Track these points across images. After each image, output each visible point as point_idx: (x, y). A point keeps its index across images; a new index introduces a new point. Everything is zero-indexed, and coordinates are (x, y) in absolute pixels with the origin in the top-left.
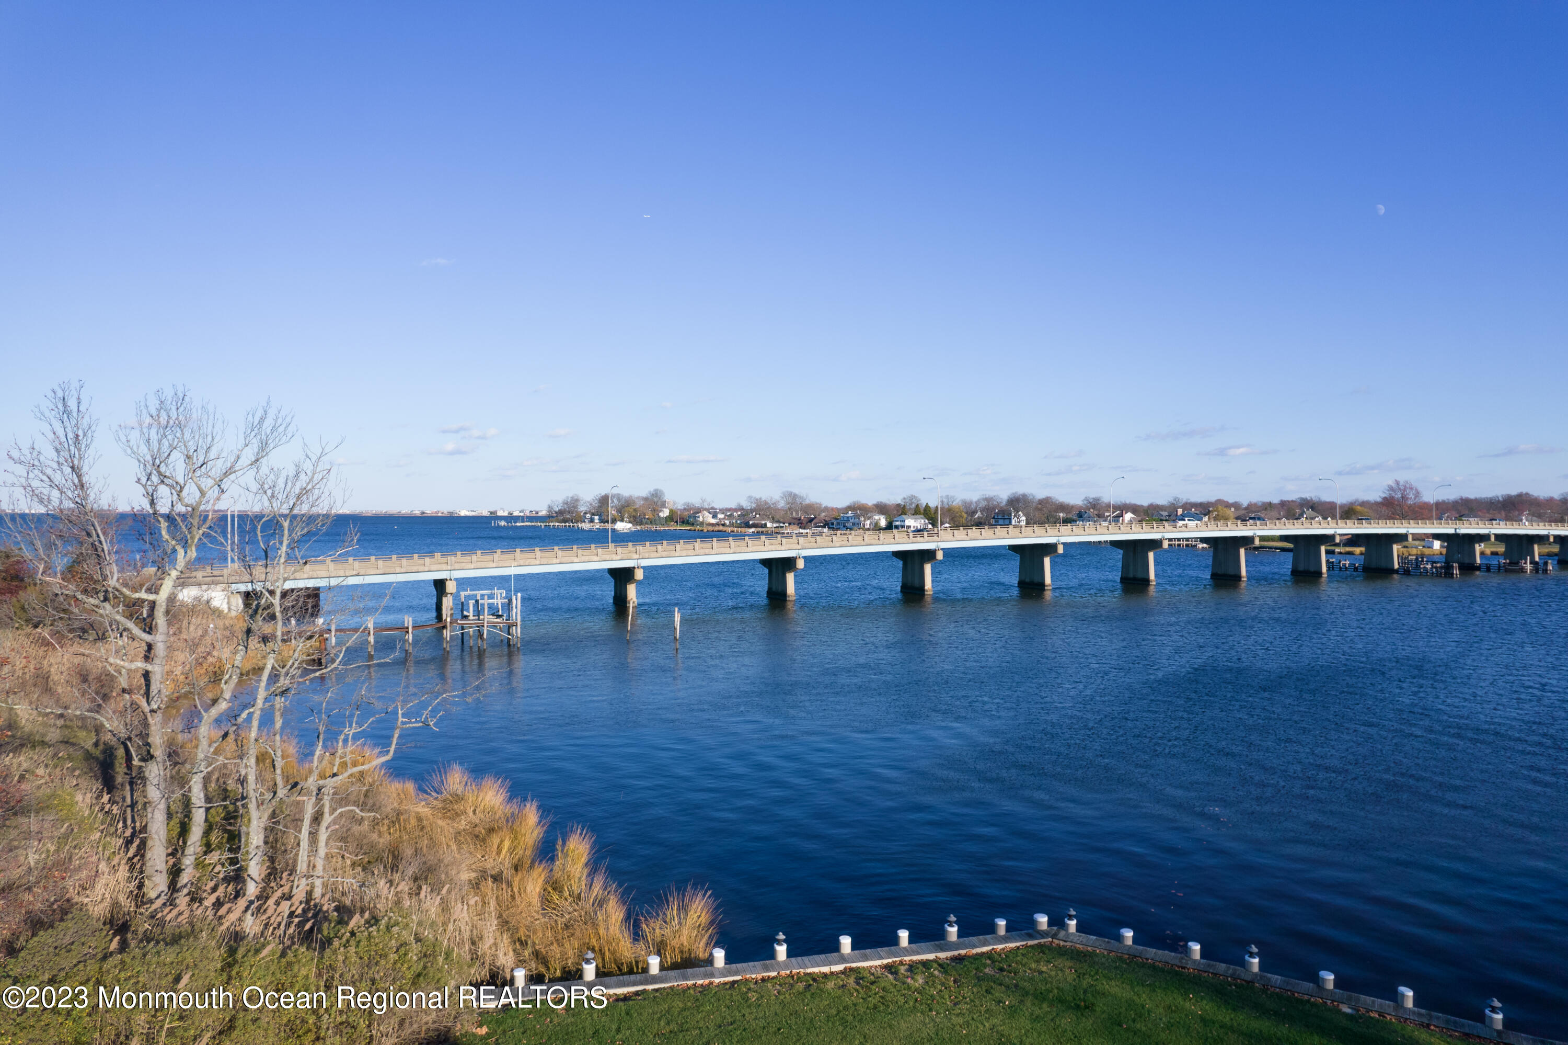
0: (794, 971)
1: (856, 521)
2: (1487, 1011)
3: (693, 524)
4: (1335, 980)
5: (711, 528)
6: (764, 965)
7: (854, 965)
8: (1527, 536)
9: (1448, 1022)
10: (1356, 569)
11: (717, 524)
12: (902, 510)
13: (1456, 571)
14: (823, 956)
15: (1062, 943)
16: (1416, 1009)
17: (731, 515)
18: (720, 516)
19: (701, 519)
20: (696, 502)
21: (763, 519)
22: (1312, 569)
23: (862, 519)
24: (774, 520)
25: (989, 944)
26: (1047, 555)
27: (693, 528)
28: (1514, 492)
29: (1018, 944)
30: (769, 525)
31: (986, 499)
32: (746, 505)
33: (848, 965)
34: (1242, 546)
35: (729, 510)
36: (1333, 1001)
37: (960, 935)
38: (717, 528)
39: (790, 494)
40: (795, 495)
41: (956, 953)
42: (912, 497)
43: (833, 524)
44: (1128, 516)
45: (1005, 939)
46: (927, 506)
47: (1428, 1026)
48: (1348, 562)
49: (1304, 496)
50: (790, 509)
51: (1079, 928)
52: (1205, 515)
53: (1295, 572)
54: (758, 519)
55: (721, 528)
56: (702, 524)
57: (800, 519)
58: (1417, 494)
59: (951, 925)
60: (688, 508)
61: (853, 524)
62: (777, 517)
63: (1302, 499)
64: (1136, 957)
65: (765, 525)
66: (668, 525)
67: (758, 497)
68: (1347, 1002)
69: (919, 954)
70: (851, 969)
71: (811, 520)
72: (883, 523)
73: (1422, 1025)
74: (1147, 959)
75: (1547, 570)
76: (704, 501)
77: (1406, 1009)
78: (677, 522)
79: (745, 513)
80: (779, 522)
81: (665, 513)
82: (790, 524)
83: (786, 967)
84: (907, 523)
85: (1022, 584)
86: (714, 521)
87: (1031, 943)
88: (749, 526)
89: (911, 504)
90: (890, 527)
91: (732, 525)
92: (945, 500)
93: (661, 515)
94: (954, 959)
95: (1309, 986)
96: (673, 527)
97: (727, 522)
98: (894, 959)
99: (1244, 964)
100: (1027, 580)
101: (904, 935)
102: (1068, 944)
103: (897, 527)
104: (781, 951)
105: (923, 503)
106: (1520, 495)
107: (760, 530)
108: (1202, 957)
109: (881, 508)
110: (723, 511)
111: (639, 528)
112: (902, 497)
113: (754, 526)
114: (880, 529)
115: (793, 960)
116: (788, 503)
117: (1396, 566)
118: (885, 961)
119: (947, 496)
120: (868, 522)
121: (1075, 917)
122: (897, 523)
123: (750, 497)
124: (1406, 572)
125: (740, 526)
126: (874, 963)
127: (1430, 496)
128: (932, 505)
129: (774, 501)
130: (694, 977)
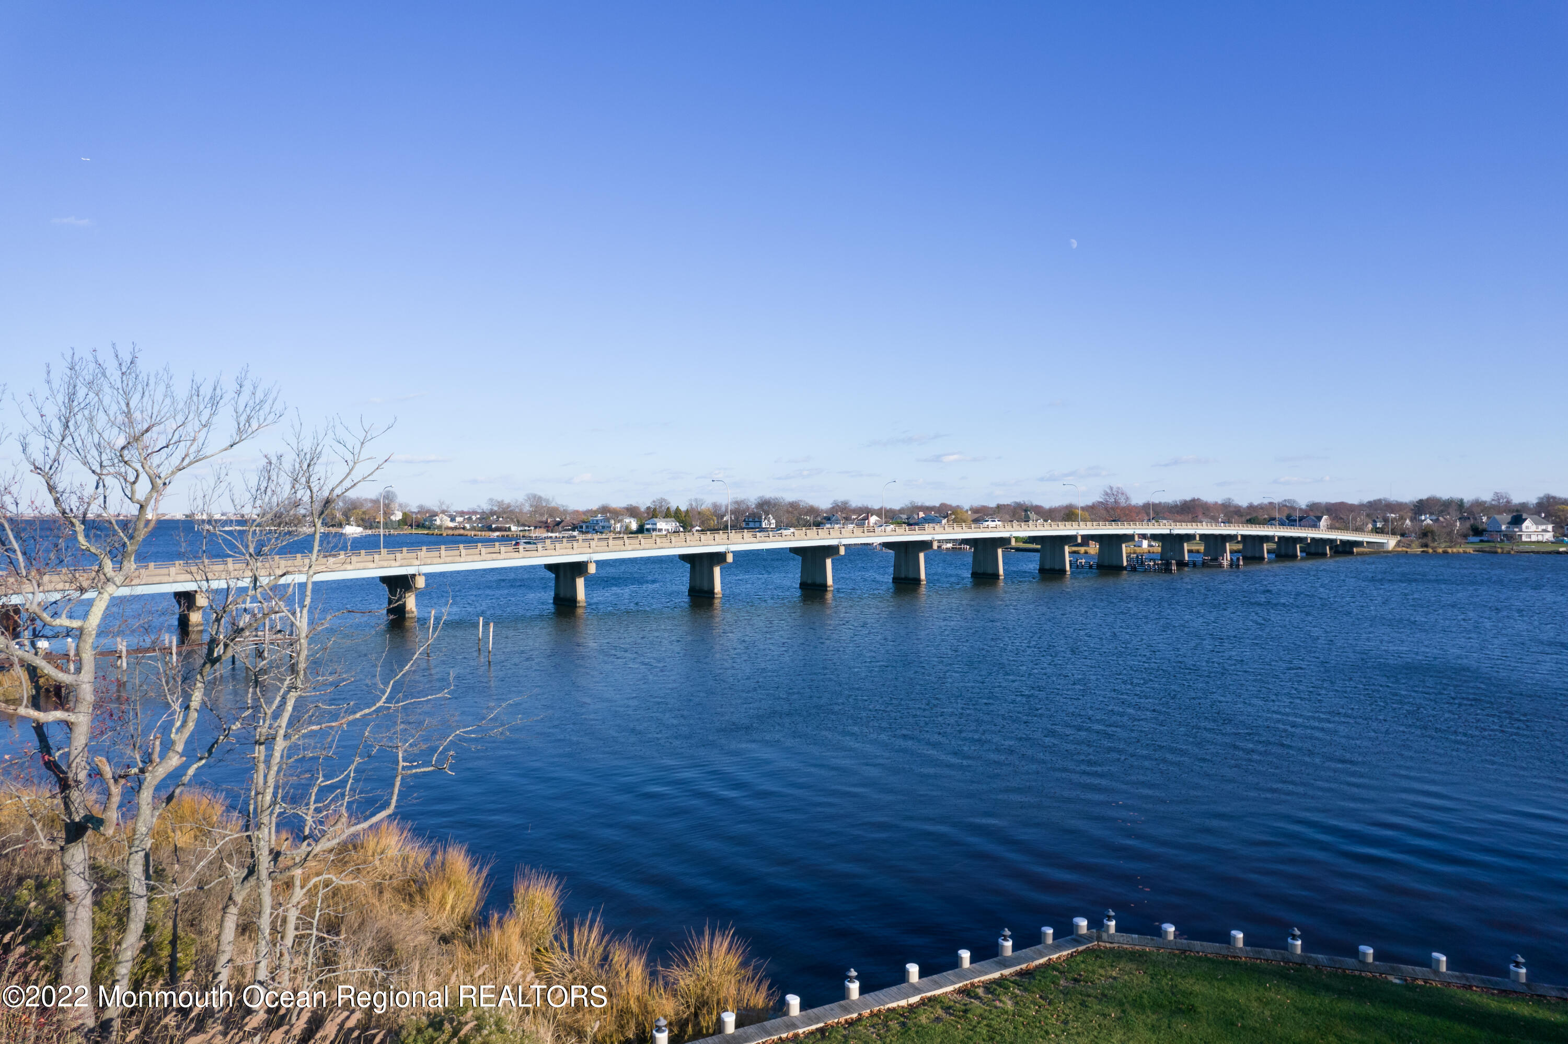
0: (876, 1009)
1: (606, 524)
2: (1512, 967)
3: (429, 528)
4: (1374, 953)
5: (450, 532)
6: (842, 1006)
7: (929, 994)
8: (1221, 535)
9: (1483, 981)
10: (1091, 567)
11: (456, 528)
12: (653, 513)
13: (1174, 568)
14: (894, 989)
15: (1108, 945)
16: (1449, 972)
17: (470, 519)
18: (459, 519)
19: (438, 522)
20: (432, 504)
21: (507, 523)
22: (1057, 567)
23: (613, 522)
24: (519, 523)
25: (1046, 956)
26: (828, 557)
27: (431, 532)
28: (1188, 498)
29: (1070, 952)
30: (513, 528)
31: (737, 502)
32: (486, 507)
33: (923, 995)
34: (1000, 547)
35: (468, 513)
36: (1381, 974)
37: (1015, 948)
38: (457, 532)
39: (535, 496)
40: (540, 498)
41: (1018, 968)
42: (663, 500)
43: (581, 527)
44: (873, 519)
45: (1057, 948)
46: (678, 509)
47: (1470, 987)
48: (1083, 561)
49: (1018, 500)
50: (535, 511)
51: (1118, 929)
52: (945, 518)
53: (1042, 570)
54: (501, 523)
55: (462, 532)
56: (440, 527)
57: (546, 522)
58: (1127, 499)
59: (1005, 940)
60: (422, 510)
61: (603, 527)
62: (522, 521)
63: (1016, 503)
64: (1185, 951)
65: (509, 529)
66: (402, 529)
67: (499, 500)
68: (1393, 971)
69: (986, 974)
70: (930, 999)
71: (558, 524)
72: (634, 526)
73: (1464, 986)
74: (1198, 952)
75: (1239, 565)
76: (442, 503)
77: (1442, 973)
78: (411, 526)
79: (485, 516)
80: (524, 525)
81: (398, 516)
82: (536, 527)
83: (866, 1006)
84: (659, 526)
85: (803, 586)
86: (452, 525)
87: (1081, 948)
88: (490, 529)
89: (661, 507)
90: (641, 530)
91: (473, 529)
92: (694, 504)
93: (393, 518)
94: (1021, 974)
95: (1350, 961)
96: (407, 530)
97: (468, 526)
98: (965, 983)
99: (1285, 947)
100: (809, 581)
101: (965, 955)
102: (1116, 945)
103: (648, 530)
104: (854, 988)
105: (673, 506)
106: (1193, 500)
107: (505, 533)
108: (1244, 945)
109: (632, 512)
110: (462, 514)
111: (369, 532)
112: (651, 500)
113: (497, 529)
114: (632, 533)
115: (866, 996)
116: (531, 506)
117: (1125, 564)
118: (957, 986)
119: (696, 500)
120: (618, 525)
121: (1114, 917)
122: (648, 526)
123: (491, 500)
124: (1134, 569)
125: (481, 530)
126: (947, 989)
127: (1138, 500)
128: (683, 508)
129: (519, 503)
130: (777, 1030)
